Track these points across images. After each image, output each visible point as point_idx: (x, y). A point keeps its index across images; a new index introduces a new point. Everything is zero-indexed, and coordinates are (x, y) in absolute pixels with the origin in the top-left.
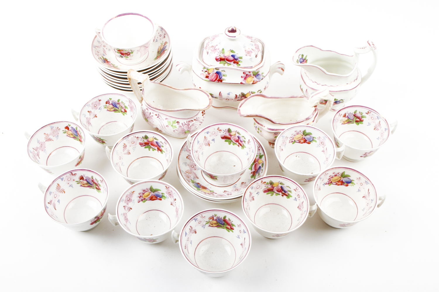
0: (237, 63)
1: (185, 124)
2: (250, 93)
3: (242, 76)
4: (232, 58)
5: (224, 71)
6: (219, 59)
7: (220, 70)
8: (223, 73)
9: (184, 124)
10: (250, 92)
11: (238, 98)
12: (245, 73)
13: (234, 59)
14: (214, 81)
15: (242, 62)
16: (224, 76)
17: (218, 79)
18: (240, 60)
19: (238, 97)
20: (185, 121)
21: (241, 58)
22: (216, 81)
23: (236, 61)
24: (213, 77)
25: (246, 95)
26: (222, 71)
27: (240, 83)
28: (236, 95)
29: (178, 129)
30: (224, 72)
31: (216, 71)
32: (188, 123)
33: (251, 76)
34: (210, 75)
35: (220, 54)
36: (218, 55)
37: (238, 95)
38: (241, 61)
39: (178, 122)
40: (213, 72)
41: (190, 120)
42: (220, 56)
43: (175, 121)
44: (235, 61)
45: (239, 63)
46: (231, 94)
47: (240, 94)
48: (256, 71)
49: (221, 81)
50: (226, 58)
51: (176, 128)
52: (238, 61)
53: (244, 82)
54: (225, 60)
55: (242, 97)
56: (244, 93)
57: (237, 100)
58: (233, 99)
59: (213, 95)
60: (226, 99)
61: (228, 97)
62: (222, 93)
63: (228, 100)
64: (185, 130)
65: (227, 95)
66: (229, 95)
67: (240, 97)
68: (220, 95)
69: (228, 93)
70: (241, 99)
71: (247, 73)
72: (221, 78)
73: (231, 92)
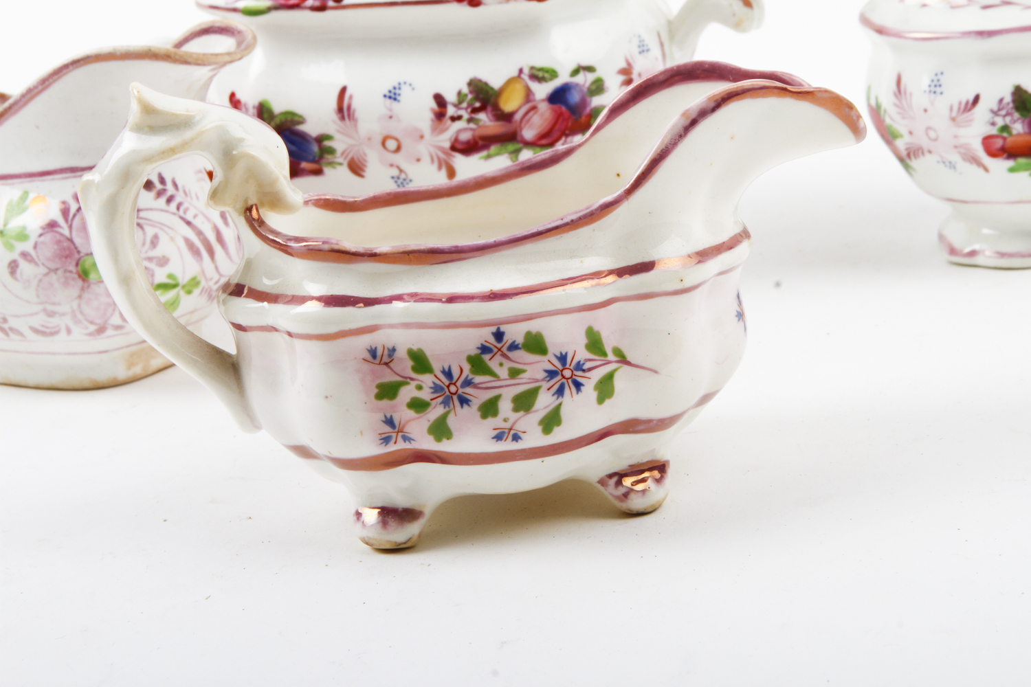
2: (525, 77)
9: (74, 207)
10: (521, 71)
11: (454, 119)
14: (297, 5)
19: (451, 111)
22: (309, 3)
25: (498, 93)
28: (440, 100)
29: (35, 247)
37: (451, 97)
46: (405, 93)
47: (465, 90)
51: (25, 238)
55: (475, 111)
56: (486, 84)
57: (447, 145)
58: (422, 137)
59: (302, 121)
60: (379, 139)
61: (391, 117)
62: (351, 97)
63: (398, 149)
64: (79, 252)
65: (382, 105)
66: (395, 99)
67: (466, 109)
68: (344, 109)
69: (390, 92)
70: (472, 125)
73: (405, 83)
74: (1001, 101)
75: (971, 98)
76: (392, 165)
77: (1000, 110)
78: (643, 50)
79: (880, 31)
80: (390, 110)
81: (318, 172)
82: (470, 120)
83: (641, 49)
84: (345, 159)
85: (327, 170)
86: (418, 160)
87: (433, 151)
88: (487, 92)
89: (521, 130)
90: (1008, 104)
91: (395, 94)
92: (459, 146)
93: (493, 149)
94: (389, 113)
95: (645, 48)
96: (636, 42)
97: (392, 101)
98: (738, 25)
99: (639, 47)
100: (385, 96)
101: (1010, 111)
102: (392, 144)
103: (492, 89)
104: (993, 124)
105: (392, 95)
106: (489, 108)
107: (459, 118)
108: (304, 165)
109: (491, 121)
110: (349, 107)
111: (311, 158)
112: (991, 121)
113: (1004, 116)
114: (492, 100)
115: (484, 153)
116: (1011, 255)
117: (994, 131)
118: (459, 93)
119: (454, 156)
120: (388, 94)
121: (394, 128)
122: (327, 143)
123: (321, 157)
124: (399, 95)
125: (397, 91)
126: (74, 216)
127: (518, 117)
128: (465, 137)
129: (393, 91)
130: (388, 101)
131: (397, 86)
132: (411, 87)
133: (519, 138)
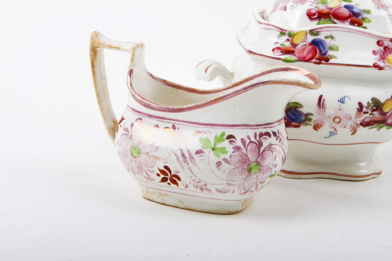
0: (360, 25)
1: (251, 142)
3: (376, 50)
4: (346, 12)
5: (332, 38)
6: (315, 14)
7: (321, 37)
8: (329, 42)
9: (248, 141)
10: (391, 97)
11: (365, 113)
12: (381, 43)
13: (351, 14)
14: (308, 61)
15: (370, 21)
16: (331, 49)
17: (317, 56)
18: (365, 15)
19: (364, 110)
20: (251, 133)
21: (368, 12)
22: (314, 60)
23: (357, 19)
24: (305, 53)
25: (383, 104)
26: (327, 37)
27: (372, 65)
28: (360, 104)
29: (230, 157)
30: (332, 40)
31: (310, 38)
32: (258, 138)
34: (298, 48)
35: (317, 5)
36: (313, 7)
37: (365, 104)
38: (367, 20)
39: (230, 137)
40: (304, 41)
41: (264, 131)
42: (316, 9)
43: (223, 134)
44: (354, 18)
45: (365, 24)
46: (347, 99)
47: (371, 102)
49: (327, 60)
50: (332, 11)
51: (226, 152)
52: (360, 18)
53: (381, 64)
54: (331, 16)
55: (374, 110)
56: (378, 100)
57: (359, 122)
58: (351, 118)
59: (301, 106)
60: (333, 117)
61: (340, 110)
62: (324, 100)
63: (340, 122)
64: (249, 161)
65: (337, 105)
66: (343, 103)
67: (370, 109)
68: (321, 103)
69: (341, 99)
70: (371, 116)
71: (387, 43)
72: (326, 53)
73: (347, 96)
76: (333, 128)
80: (340, 107)
81: (298, 127)
82: (371, 114)
84: (314, 124)
85: (302, 126)
86: (345, 127)
87: (353, 124)
88: (379, 104)
89: (388, 120)
91: (343, 100)
92: (363, 123)
93: (375, 125)
94: (340, 108)
97: (341, 103)
100: (339, 101)
102: (337, 120)
103: (381, 102)
105: (342, 101)
106: (379, 110)
107: (367, 113)
108: (294, 123)
109: (378, 115)
111: (299, 121)
114: (380, 107)
118: (368, 103)
119: (359, 127)
120: (340, 100)
121: (340, 114)
122: (309, 117)
123: (304, 121)
124: (345, 101)
125: (344, 100)
126: (248, 145)
127: (388, 114)
128: (367, 120)
129: (342, 99)
130: (340, 103)
131: (344, 97)
132: (349, 99)
133: (386, 122)
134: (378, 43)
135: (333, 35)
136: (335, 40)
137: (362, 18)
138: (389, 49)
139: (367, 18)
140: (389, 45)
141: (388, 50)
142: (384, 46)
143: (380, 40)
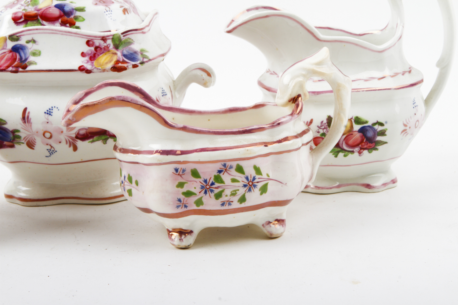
0: (72, 24)
3: (85, 51)
4: (56, 12)
5: (34, 41)
6: (21, 18)
7: (22, 42)
8: (31, 47)
12: (91, 43)
13: (62, 13)
14: (4, 69)
15: (84, 20)
16: (34, 54)
17: (16, 63)
18: (78, 14)
21: (82, 10)
22: (10, 69)
23: (68, 19)
24: (3, 62)
26: (28, 42)
27: (77, 68)
30: (34, 45)
31: (10, 45)
33: (109, 51)
35: (26, 8)
36: (21, 10)
38: (80, 19)
40: (3, 49)
42: (24, 11)
44: (66, 18)
45: (77, 24)
48: (122, 36)
49: (25, 67)
50: (40, 12)
52: (72, 17)
53: (88, 67)
54: (39, 17)
57: (74, 136)
58: (62, 132)
59: (5, 123)
60: (42, 132)
61: (48, 123)
62: (29, 113)
63: (51, 137)
65: (44, 117)
66: (50, 114)
68: (25, 117)
69: (48, 111)
71: (98, 42)
72: (26, 59)
73: (55, 107)
74: (322, 122)
75: (309, 121)
76: (47, 144)
77: (321, 126)
78: (164, 94)
79: (268, 89)
80: (48, 119)
81: (12, 146)
83: (163, 94)
84: (25, 141)
85: (16, 145)
86: (60, 142)
87: (67, 138)
90: (325, 124)
91: (50, 112)
92: (79, 136)
93: (95, 138)
94: (47, 121)
95: (165, 94)
96: (161, 91)
97: (48, 115)
98: (205, 84)
99: (162, 93)
100: (45, 113)
101: (326, 127)
102: (48, 135)
104: (318, 132)
105: (49, 112)
108: (5, 143)
110: (28, 117)
111: (9, 140)
112: (318, 131)
113: (323, 129)
115: (91, 140)
116: (322, 188)
117: (319, 135)
119: (77, 141)
120: (47, 112)
121: (49, 128)
122: (17, 133)
123: (14, 140)
124: (52, 112)
125: (51, 111)
129: (49, 110)
130: (47, 115)
131: (51, 108)
132: (58, 109)
133: (107, 133)
134: (88, 43)
135: (35, 39)
136: (37, 44)
137: (74, 16)
138: (101, 48)
139: (80, 16)
140: (101, 44)
141: (99, 50)
142: (95, 46)
143: (90, 40)
